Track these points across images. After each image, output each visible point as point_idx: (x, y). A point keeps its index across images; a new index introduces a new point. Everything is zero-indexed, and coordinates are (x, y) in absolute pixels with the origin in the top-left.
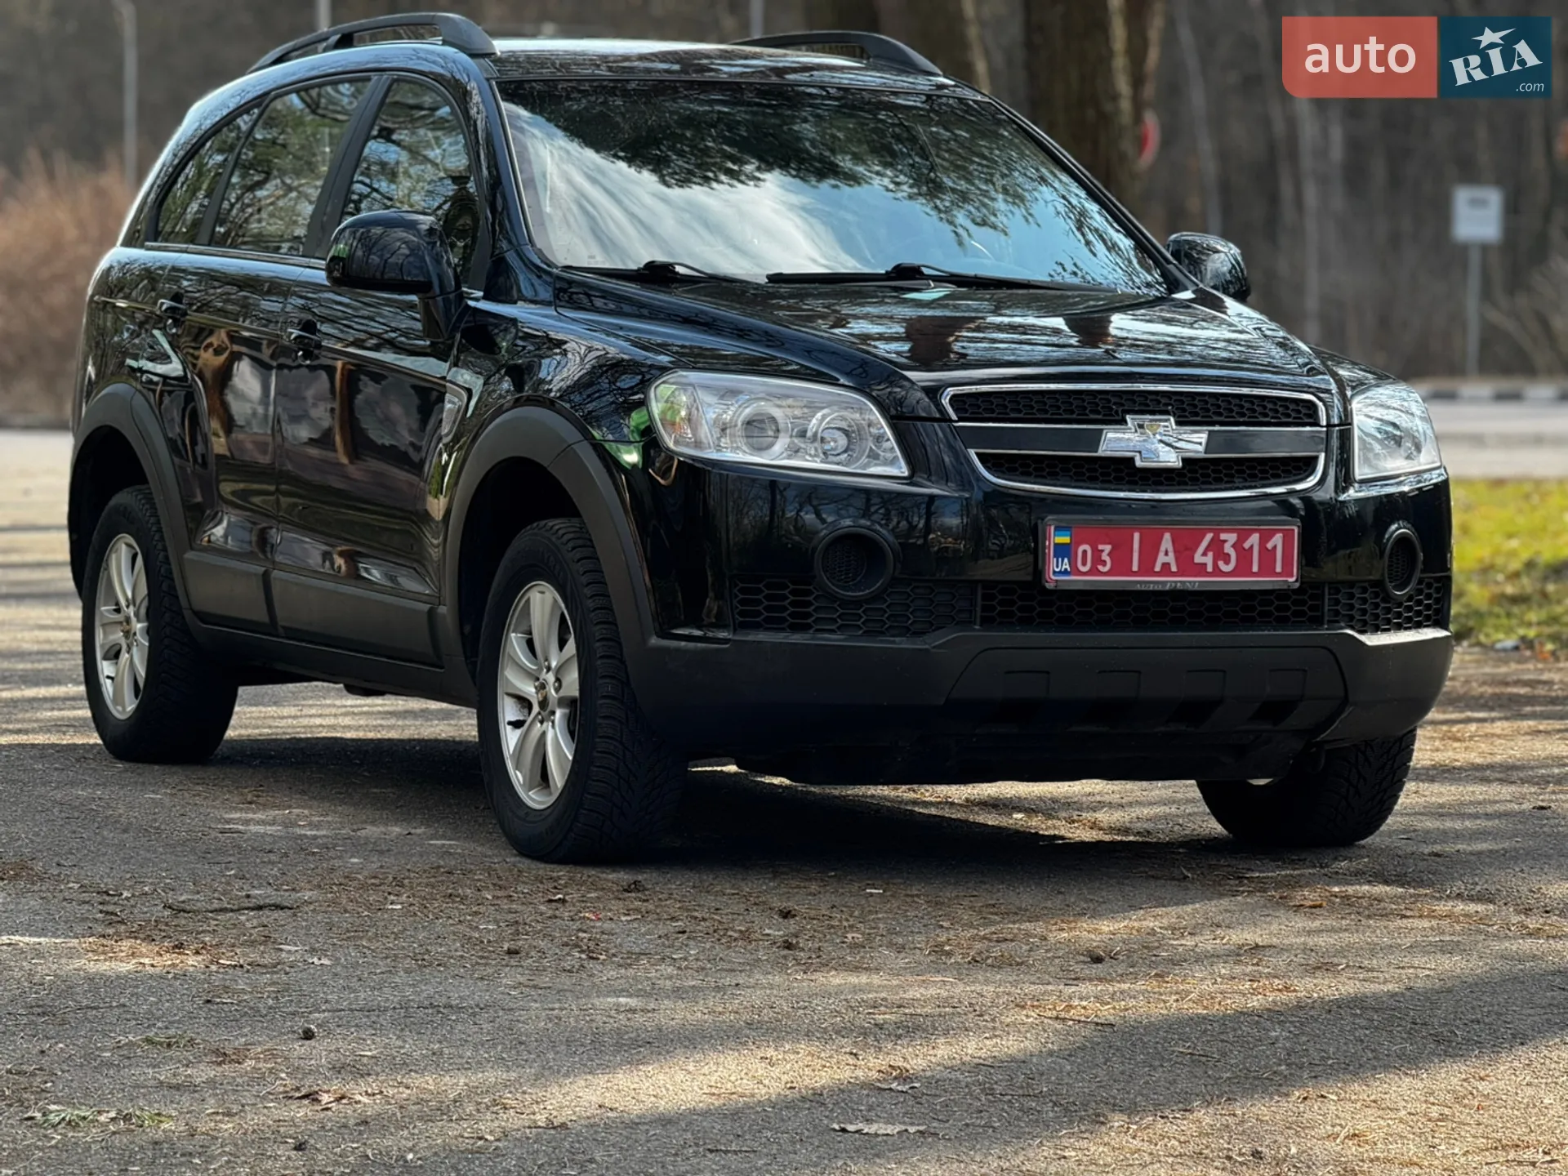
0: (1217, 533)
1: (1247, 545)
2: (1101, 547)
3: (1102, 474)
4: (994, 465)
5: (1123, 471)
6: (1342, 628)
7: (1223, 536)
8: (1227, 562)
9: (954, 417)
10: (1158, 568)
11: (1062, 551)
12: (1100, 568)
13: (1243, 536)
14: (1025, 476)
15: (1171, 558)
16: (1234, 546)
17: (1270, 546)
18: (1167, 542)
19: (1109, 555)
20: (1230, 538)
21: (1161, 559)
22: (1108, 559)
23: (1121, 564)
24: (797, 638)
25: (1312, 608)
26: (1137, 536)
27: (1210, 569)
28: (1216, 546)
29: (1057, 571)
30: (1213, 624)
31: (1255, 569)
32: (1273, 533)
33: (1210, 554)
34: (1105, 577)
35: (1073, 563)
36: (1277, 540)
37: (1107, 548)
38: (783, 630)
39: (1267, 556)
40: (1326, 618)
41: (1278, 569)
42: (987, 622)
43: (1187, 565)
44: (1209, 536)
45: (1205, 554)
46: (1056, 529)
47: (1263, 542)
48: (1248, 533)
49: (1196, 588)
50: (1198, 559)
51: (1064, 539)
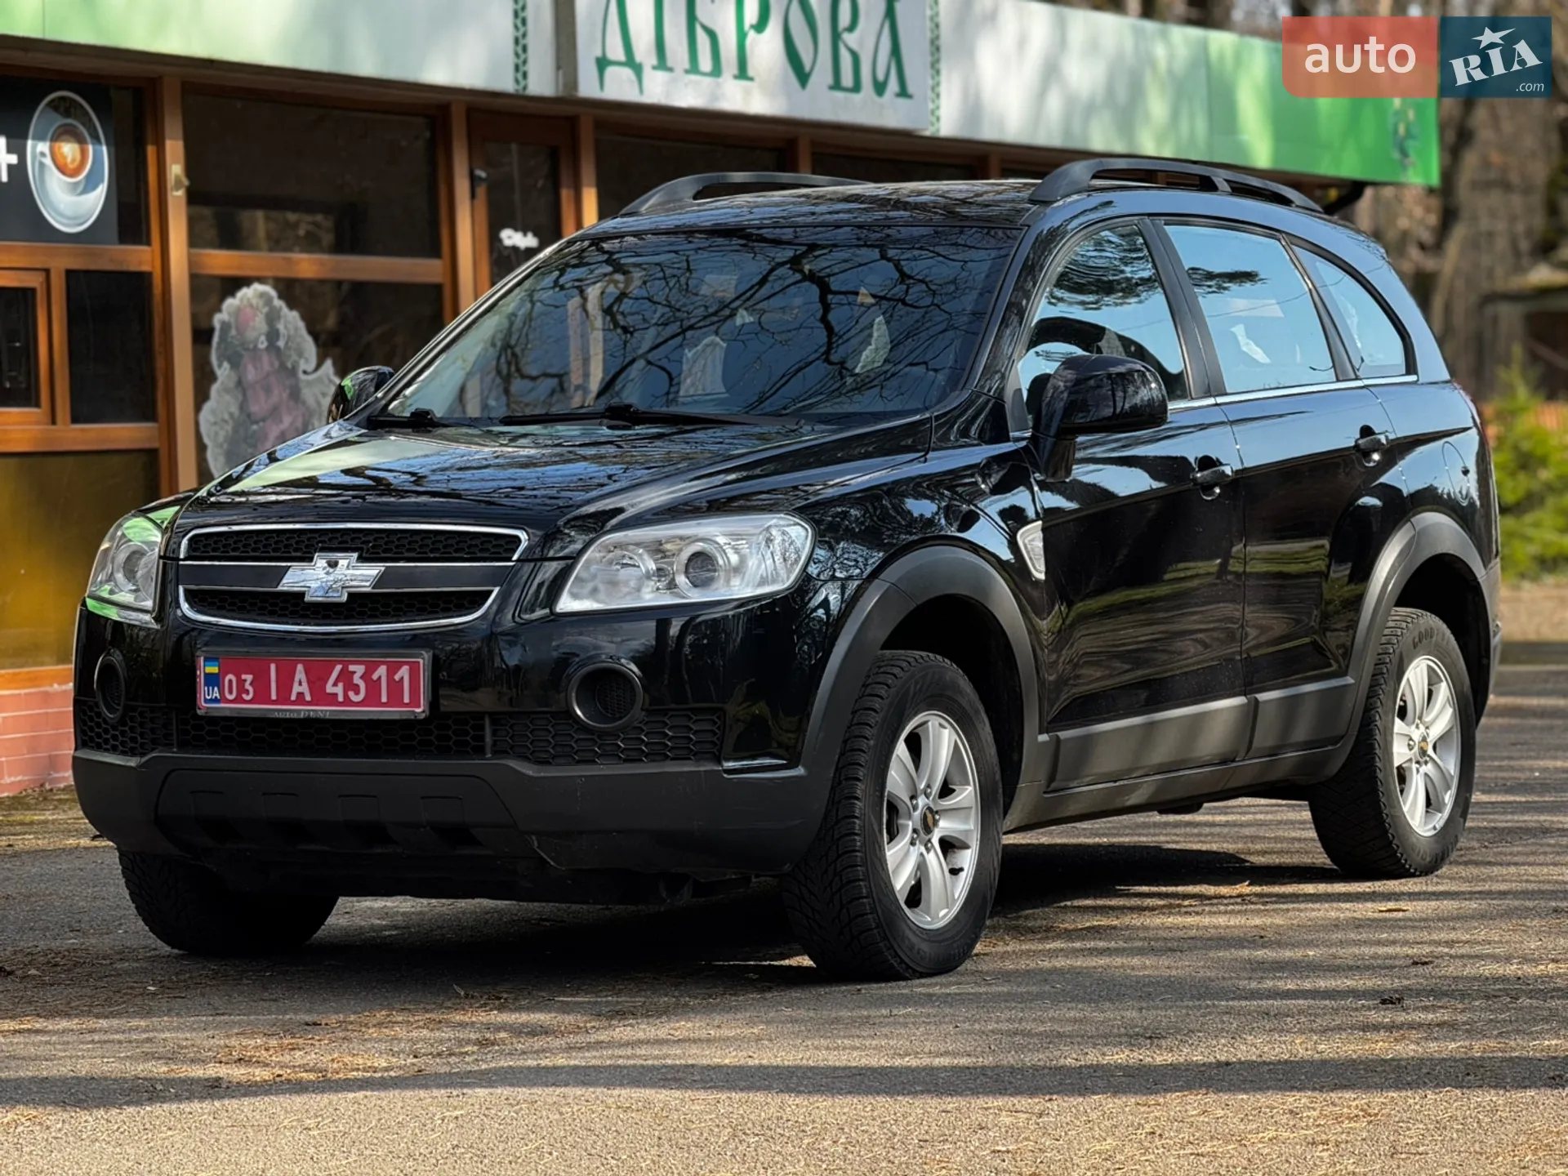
0: (346, 664)
1: (375, 677)
2: (244, 677)
3: (281, 609)
4: (196, 600)
6: (502, 758)
7: (352, 668)
8: (357, 693)
9: (183, 556)
10: (293, 698)
11: (212, 680)
12: (245, 696)
13: (371, 668)
15: (305, 689)
16: (361, 677)
17: (397, 677)
18: (300, 673)
19: (251, 684)
20: (358, 670)
21: (296, 689)
22: (251, 689)
23: (262, 695)
26: (273, 667)
27: (341, 699)
28: (346, 677)
29: (208, 699)
30: (373, 751)
31: (384, 699)
32: (400, 665)
33: (341, 685)
34: (250, 707)
36: (404, 672)
37: (249, 678)
39: (395, 688)
40: (488, 749)
41: (406, 700)
42: (183, 745)
43: (320, 696)
44: (339, 668)
45: (335, 684)
46: (205, 661)
47: (392, 671)
48: (377, 665)
49: (327, 717)
50: (330, 689)
51: (213, 669)
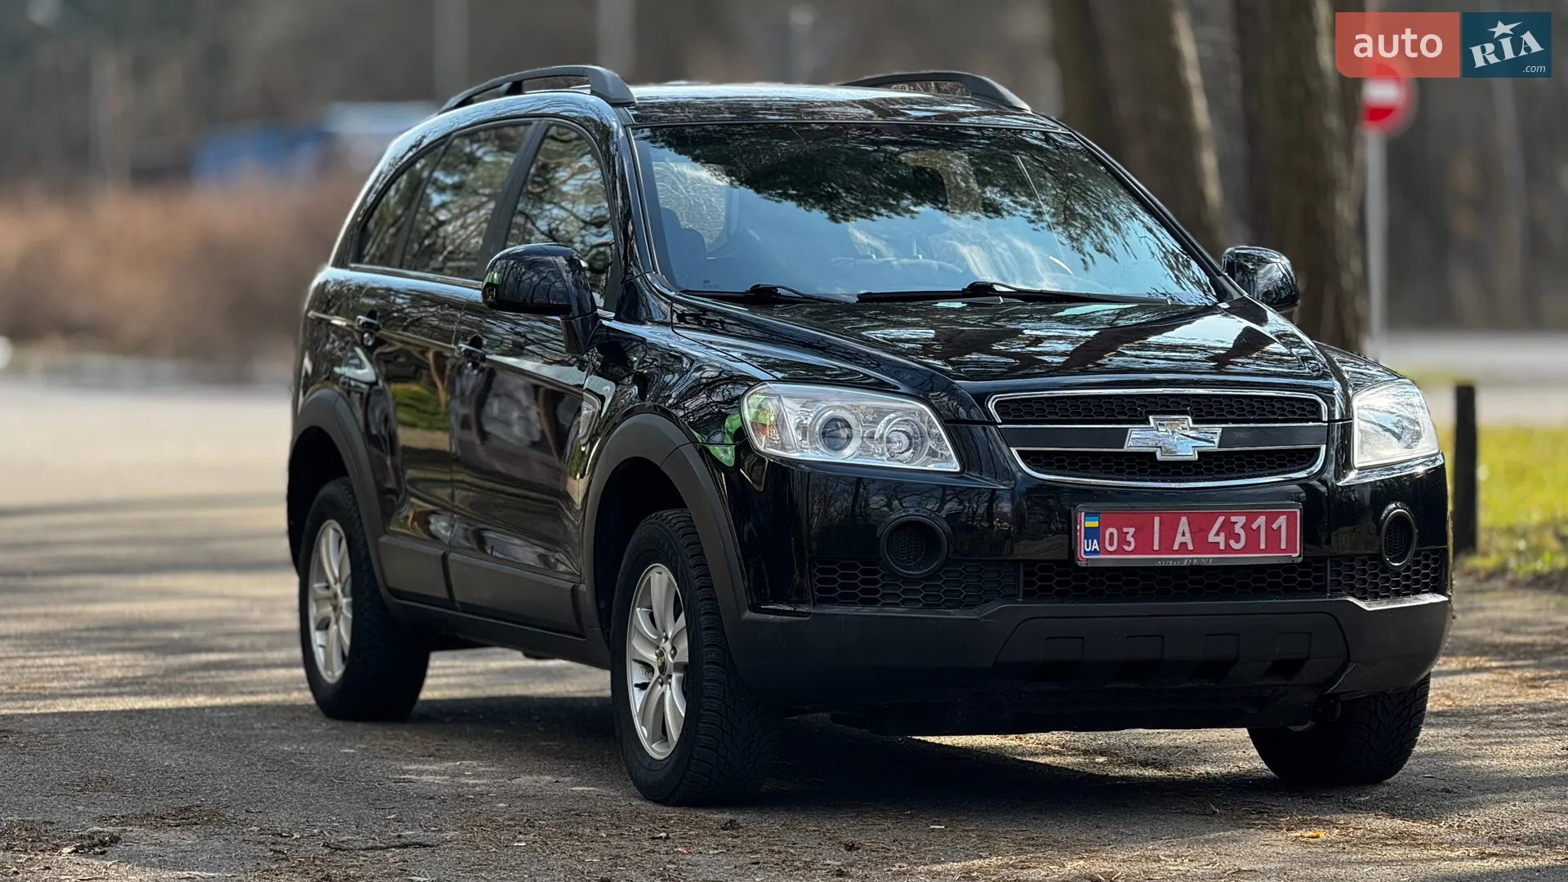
0: (1227, 516)
1: (1254, 526)
2: (1125, 530)
3: (1128, 467)
4: (1033, 461)
5: (1145, 463)
6: (1343, 595)
7: (1233, 519)
9: (999, 420)
10: (1176, 547)
11: (1091, 534)
12: (1126, 548)
13: (1251, 518)
14: (1060, 469)
15: (1188, 539)
16: (1242, 527)
17: (1275, 526)
18: (1184, 525)
19: (1133, 536)
20: (1241, 520)
21: (1179, 539)
22: (1132, 540)
23: (1144, 544)
24: (867, 611)
25: (1317, 579)
26: (1157, 520)
27: (1222, 547)
28: (1228, 528)
29: (1087, 551)
30: (1228, 594)
31: (1263, 546)
32: (1278, 515)
33: (1222, 535)
34: (1132, 556)
35: (1101, 543)
36: (1282, 522)
37: (1132, 530)
38: (854, 604)
39: (1274, 535)
40: (1329, 588)
41: (1283, 546)
42: (1029, 595)
43: (1202, 544)
44: (1221, 519)
45: (1217, 534)
46: (1086, 516)
47: (1269, 523)
48: (1256, 516)
49: (1210, 563)
50: (1212, 538)
51: (1093, 523)
